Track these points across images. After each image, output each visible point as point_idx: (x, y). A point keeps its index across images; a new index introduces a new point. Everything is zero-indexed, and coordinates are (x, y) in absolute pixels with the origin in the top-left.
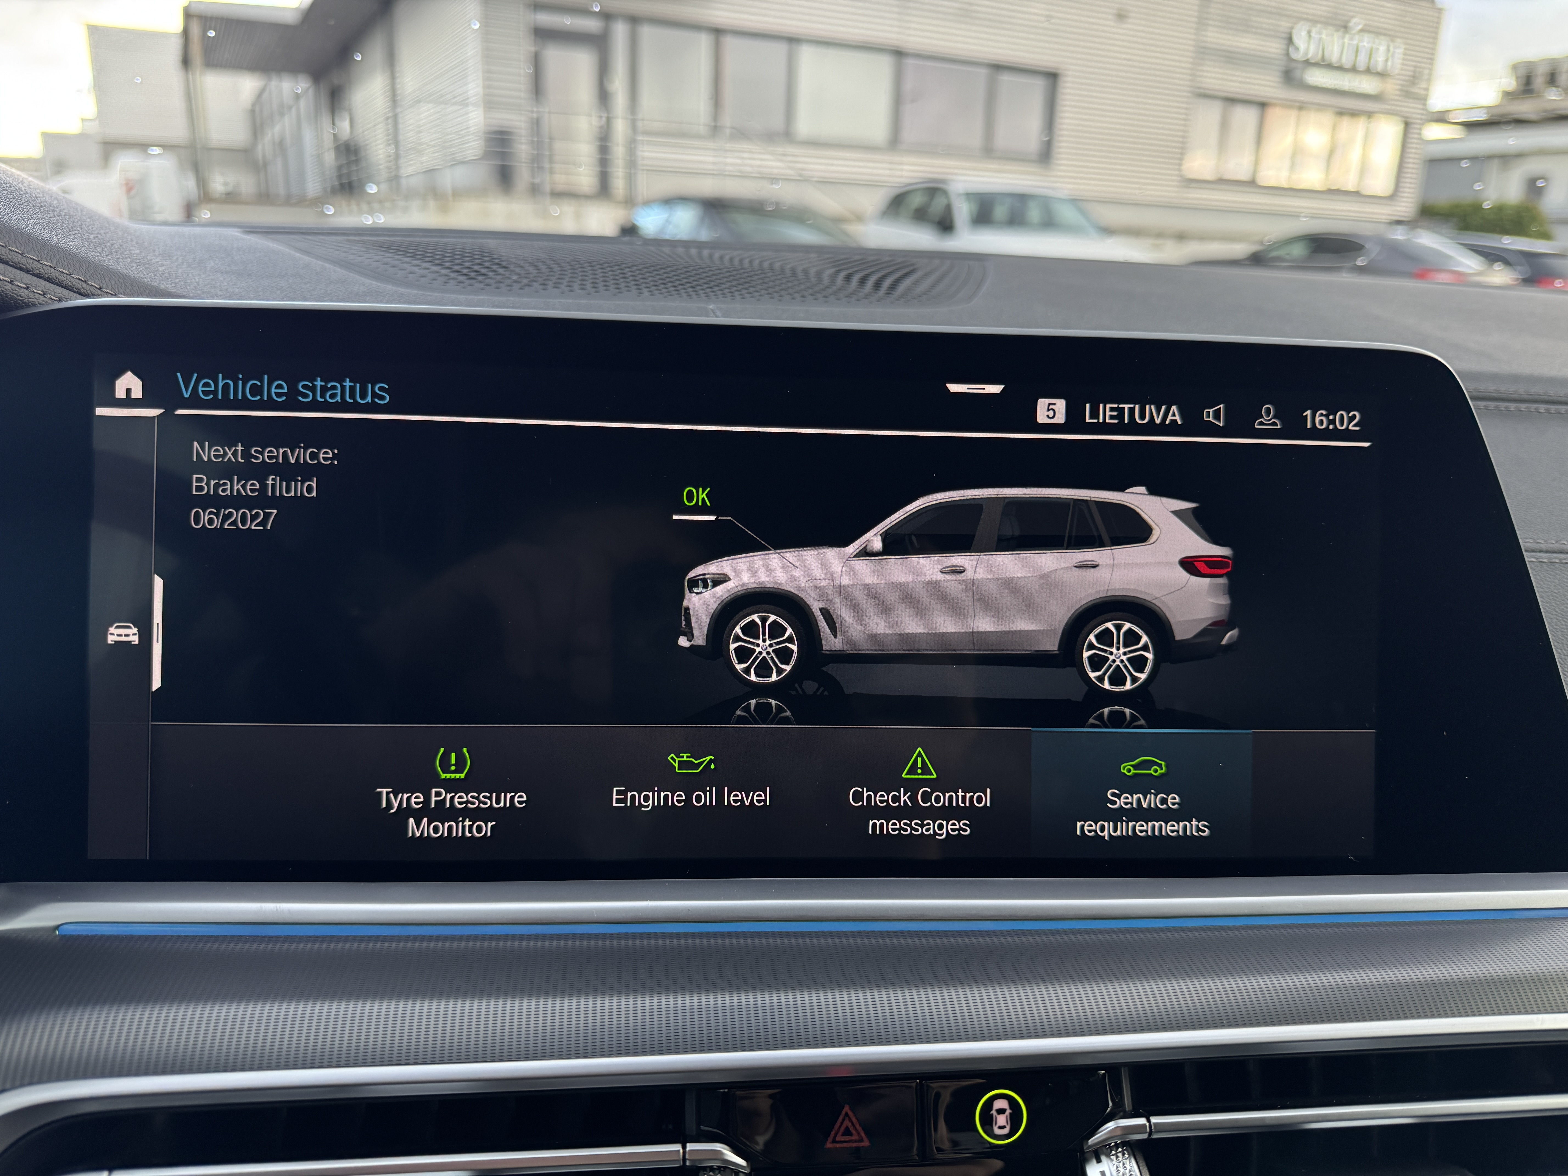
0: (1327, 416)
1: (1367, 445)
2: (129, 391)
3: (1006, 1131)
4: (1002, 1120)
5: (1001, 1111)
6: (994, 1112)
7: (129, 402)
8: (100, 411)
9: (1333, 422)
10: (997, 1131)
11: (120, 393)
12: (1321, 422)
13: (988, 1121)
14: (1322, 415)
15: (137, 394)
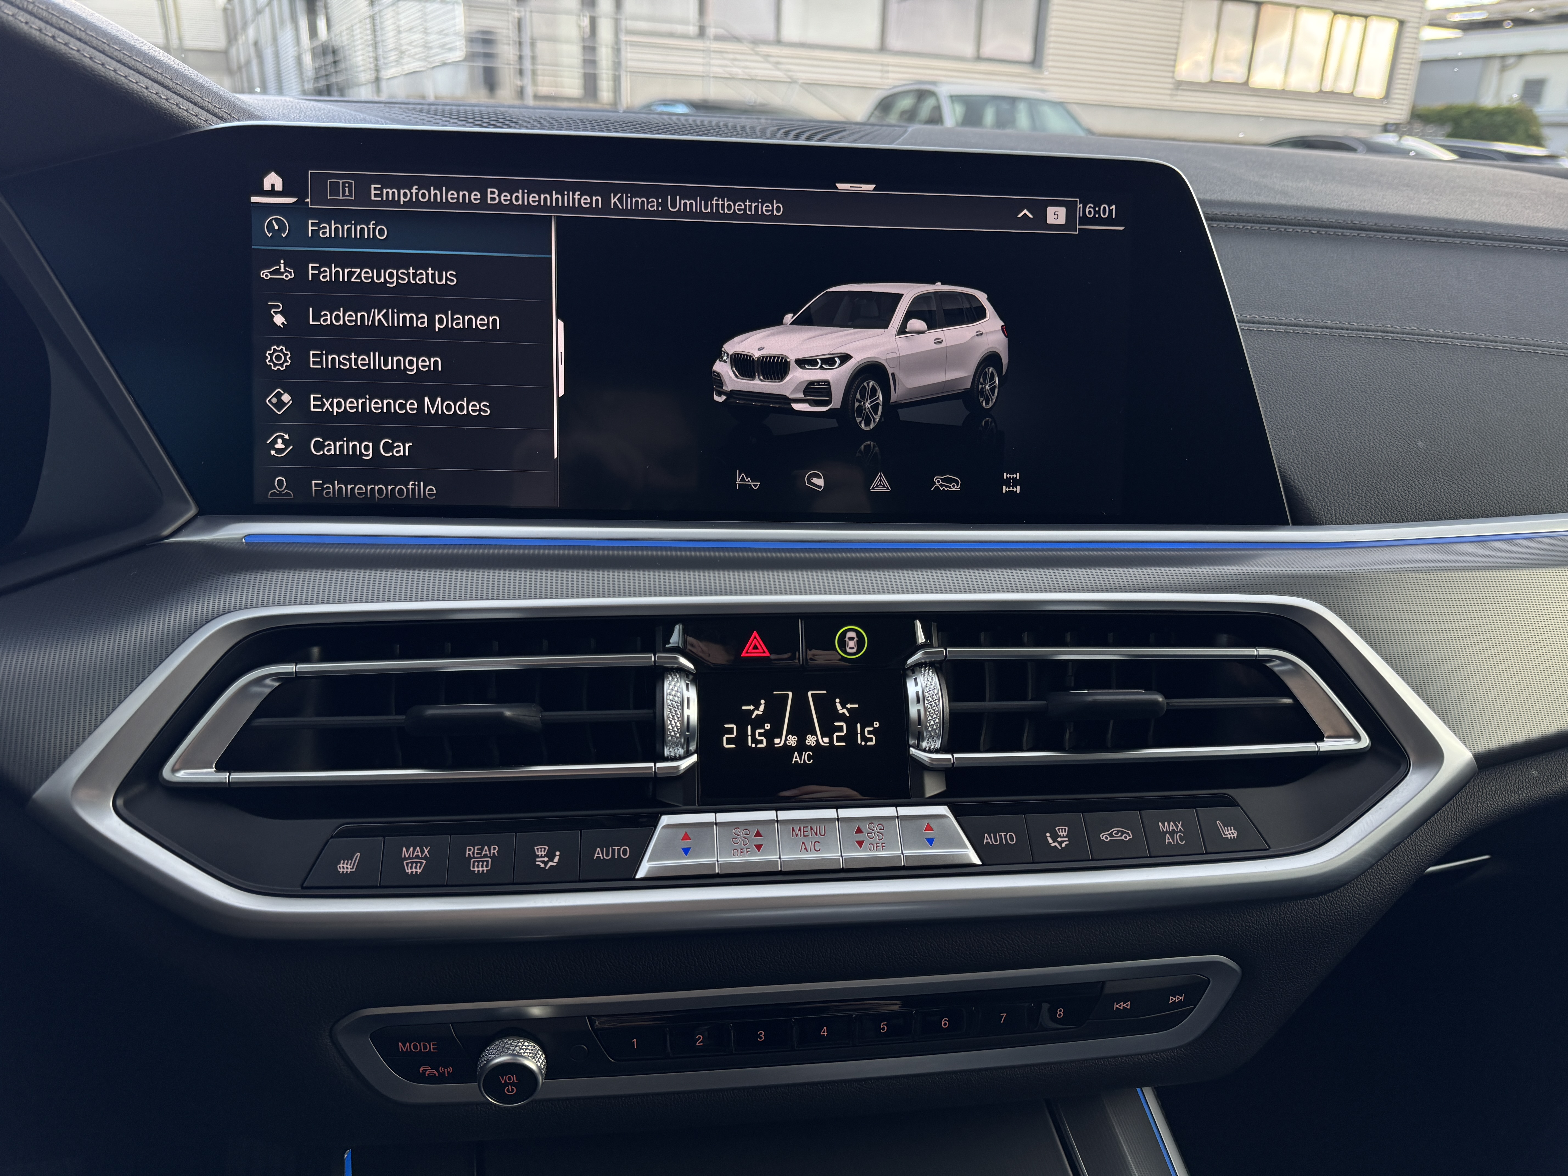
0: (1094, 208)
1: (1122, 228)
2: (273, 185)
3: (854, 650)
4: (852, 644)
5: (851, 639)
6: (847, 639)
7: (273, 193)
8: (254, 199)
9: (1099, 212)
10: (849, 650)
11: (267, 187)
12: (1090, 212)
13: (843, 644)
14: (1090, 207)
15: (279, 187)
